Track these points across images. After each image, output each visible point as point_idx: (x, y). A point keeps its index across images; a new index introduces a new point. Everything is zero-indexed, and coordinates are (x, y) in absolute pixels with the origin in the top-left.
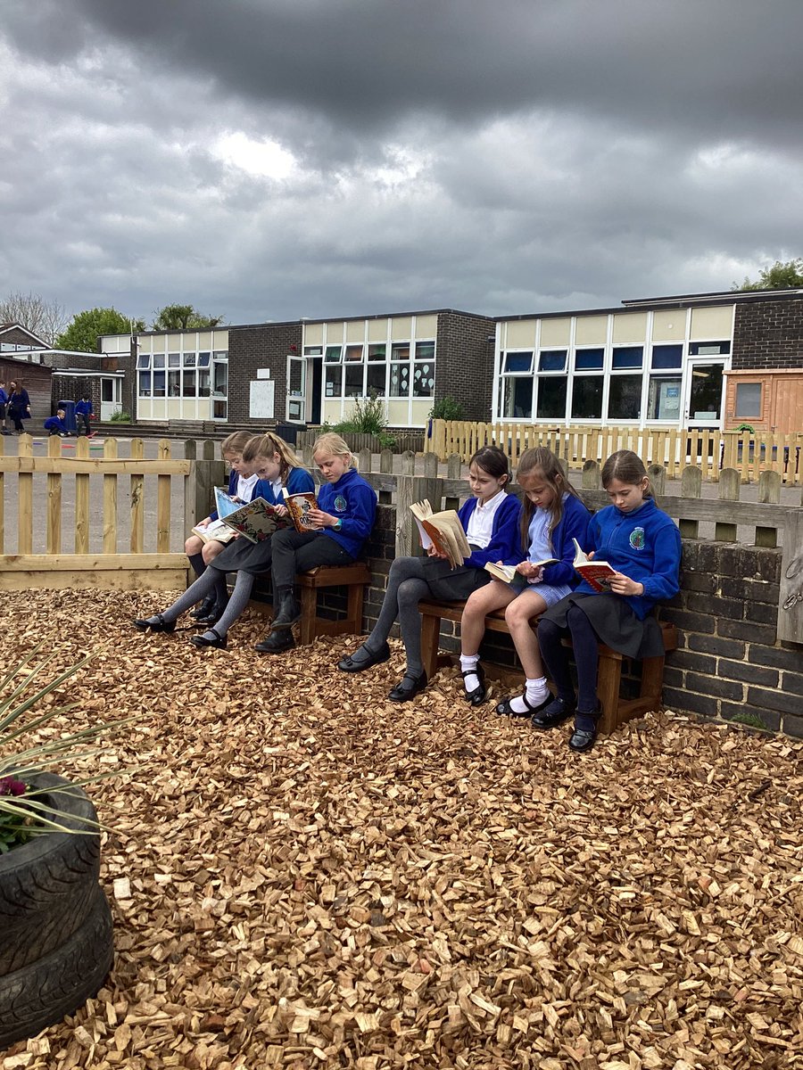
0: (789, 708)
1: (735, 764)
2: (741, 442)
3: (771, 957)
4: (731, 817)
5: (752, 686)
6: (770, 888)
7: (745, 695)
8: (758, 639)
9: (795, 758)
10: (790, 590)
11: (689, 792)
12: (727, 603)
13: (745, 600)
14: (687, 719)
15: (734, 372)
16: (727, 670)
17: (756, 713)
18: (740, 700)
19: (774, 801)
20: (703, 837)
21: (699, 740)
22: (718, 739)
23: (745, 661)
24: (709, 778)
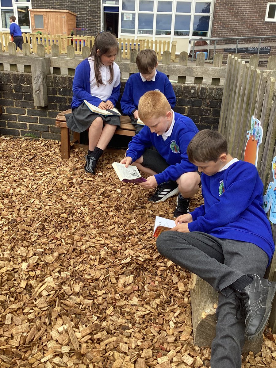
0: (42, 129)
1: (25, 151)
2: (37, 38)
3: (27, 208)
4: (21, 167)
5: (30, 123)
6: (31, 187)
7: (28, 127)
8: (29, 107)
9: (46, 145)
10: (36, 88)
11: (7, 162)
12: (17, 95)
13: (23, 93)
14: (9, 138)
15: (32, 10)
16: (21, 119)
17: (32, 132)
18: (27, 129)
19: (37, 160)
20: (10, 176)
21: (13, 145)
22: (21, 143)
23: (26, 115)
24: (15, 157)
